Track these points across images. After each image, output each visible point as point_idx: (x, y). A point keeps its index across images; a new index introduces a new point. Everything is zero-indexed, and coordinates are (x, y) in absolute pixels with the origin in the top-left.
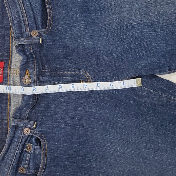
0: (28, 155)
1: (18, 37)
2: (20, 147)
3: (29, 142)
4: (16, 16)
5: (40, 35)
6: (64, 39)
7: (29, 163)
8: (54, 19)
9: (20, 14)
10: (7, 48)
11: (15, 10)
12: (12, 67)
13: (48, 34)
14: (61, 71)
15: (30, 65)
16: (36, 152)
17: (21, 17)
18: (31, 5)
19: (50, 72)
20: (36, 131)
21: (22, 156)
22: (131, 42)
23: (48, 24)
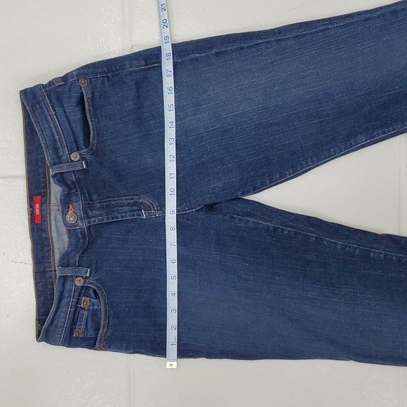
0: (85, 313)
1: (55, 164)
2: (74, 303)
3: (84, 296)
4: (49, 133)
5: (83, 158)
6: (115, 158)
7: (87, 323)
8: (99, 133)
9: (54, 130)
10: (43, 178)
11: (46, 126)
12: (52, 202)
13: (93, 154)
14: (115, 201)
15: (74, 198)
16: (96, 307)
17: (56, 135)
18: (67, 117)
19: (100, 203)
20: (91, 280)
21: (77, 315)
22: (203, 155)
23: (91, 140)
